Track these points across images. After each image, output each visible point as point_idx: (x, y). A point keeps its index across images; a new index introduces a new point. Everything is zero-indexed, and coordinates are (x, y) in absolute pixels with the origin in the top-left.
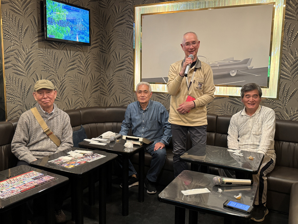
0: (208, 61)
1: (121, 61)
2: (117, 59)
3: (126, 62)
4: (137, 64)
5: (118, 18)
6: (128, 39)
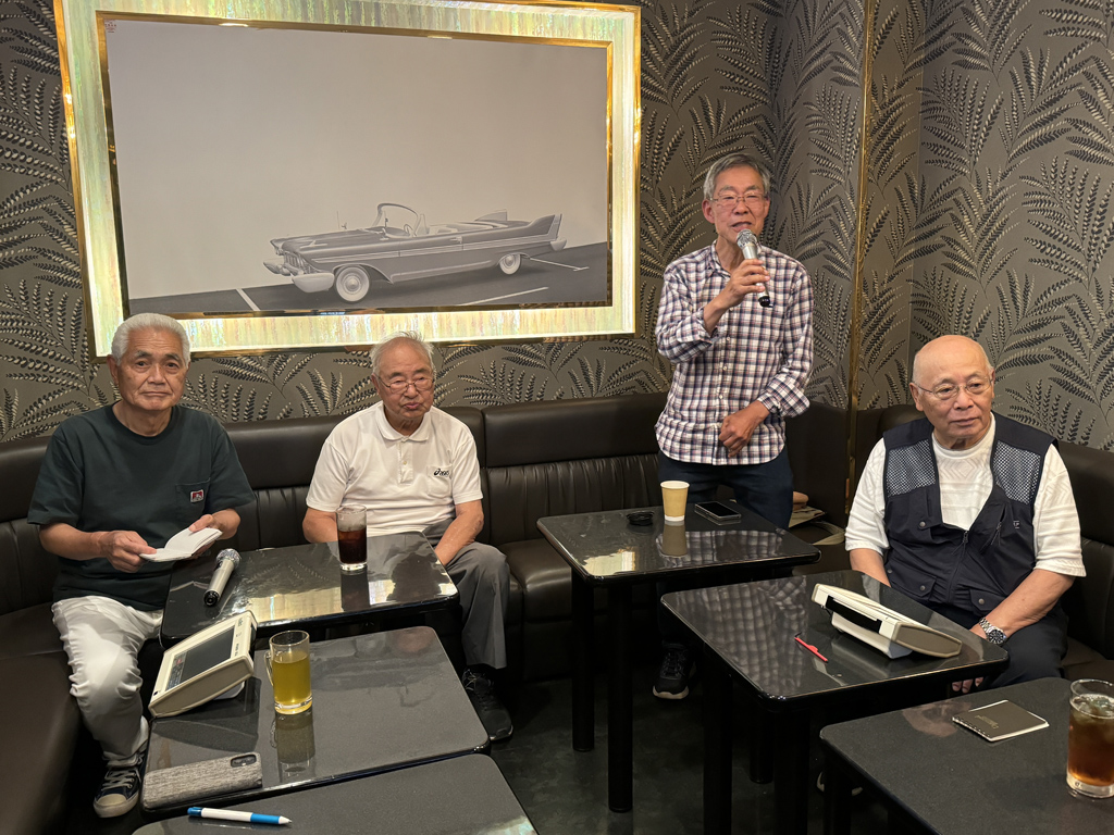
0: (422, 224)
3: (31, 229)
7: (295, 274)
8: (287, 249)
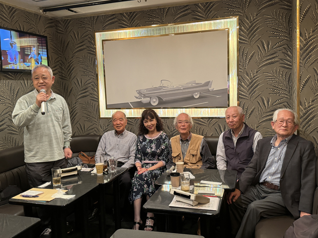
1: (84, 87)
2: (80, 86)
3: (89, 89)
4: (101, 90)
5: (78, 44)
6: (90, 65)
7: (141, 99)
8: (140, 93)
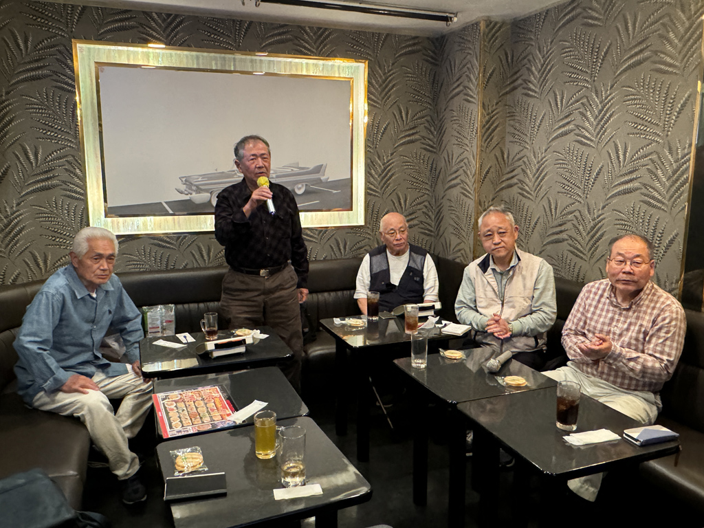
1: (44, 167)
2: (31, 163)
3: (59, 171)
7: (191, 194)
8: (188, 182)
